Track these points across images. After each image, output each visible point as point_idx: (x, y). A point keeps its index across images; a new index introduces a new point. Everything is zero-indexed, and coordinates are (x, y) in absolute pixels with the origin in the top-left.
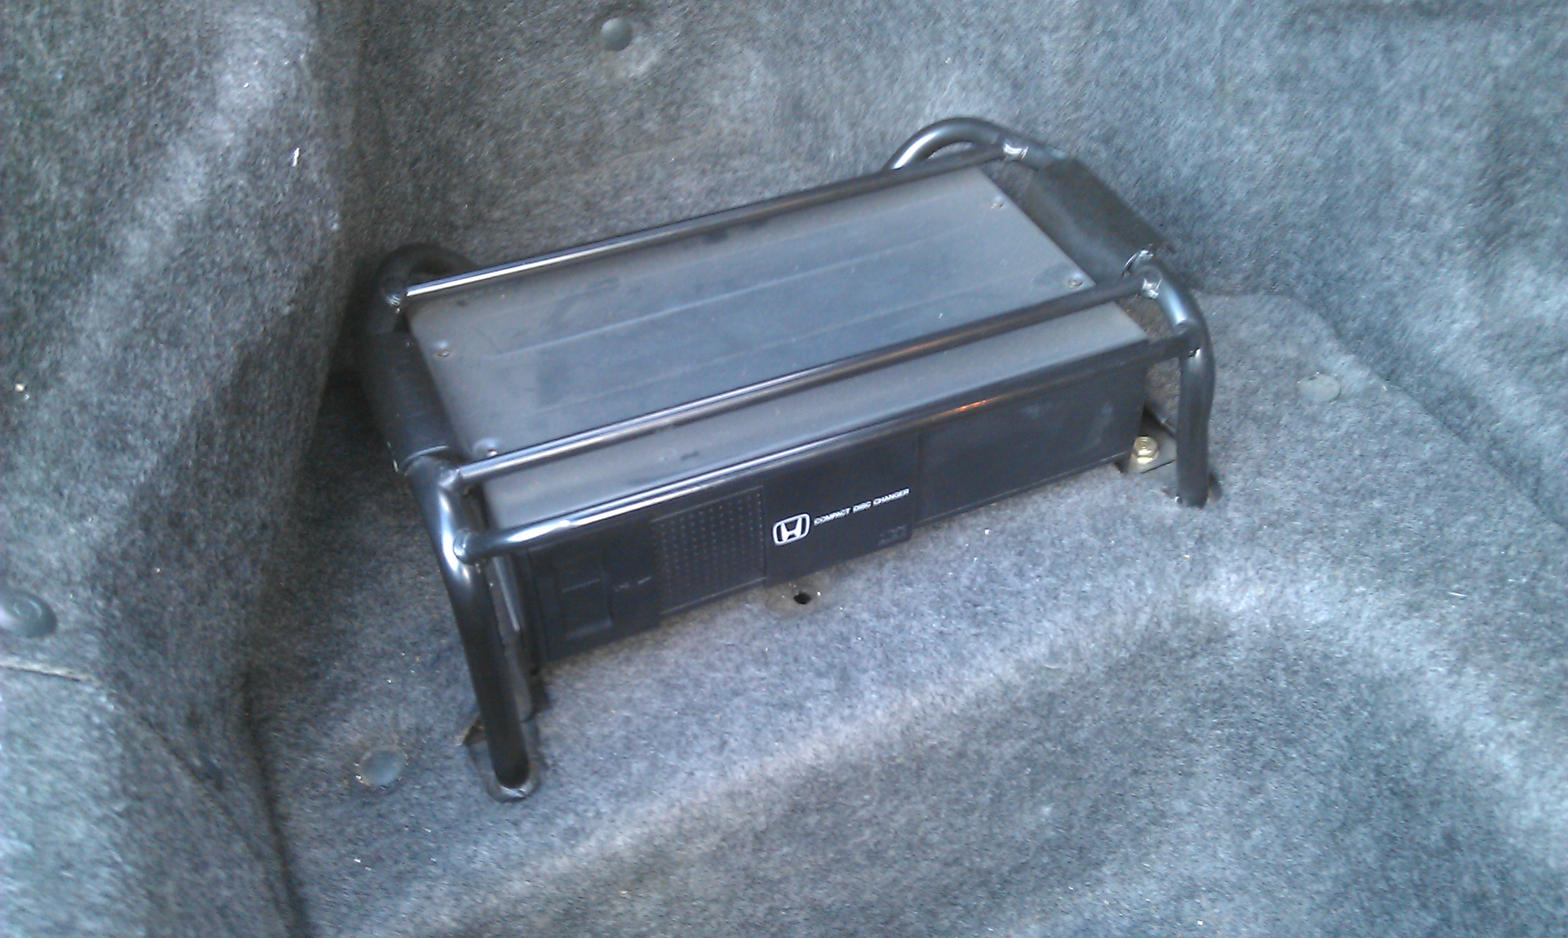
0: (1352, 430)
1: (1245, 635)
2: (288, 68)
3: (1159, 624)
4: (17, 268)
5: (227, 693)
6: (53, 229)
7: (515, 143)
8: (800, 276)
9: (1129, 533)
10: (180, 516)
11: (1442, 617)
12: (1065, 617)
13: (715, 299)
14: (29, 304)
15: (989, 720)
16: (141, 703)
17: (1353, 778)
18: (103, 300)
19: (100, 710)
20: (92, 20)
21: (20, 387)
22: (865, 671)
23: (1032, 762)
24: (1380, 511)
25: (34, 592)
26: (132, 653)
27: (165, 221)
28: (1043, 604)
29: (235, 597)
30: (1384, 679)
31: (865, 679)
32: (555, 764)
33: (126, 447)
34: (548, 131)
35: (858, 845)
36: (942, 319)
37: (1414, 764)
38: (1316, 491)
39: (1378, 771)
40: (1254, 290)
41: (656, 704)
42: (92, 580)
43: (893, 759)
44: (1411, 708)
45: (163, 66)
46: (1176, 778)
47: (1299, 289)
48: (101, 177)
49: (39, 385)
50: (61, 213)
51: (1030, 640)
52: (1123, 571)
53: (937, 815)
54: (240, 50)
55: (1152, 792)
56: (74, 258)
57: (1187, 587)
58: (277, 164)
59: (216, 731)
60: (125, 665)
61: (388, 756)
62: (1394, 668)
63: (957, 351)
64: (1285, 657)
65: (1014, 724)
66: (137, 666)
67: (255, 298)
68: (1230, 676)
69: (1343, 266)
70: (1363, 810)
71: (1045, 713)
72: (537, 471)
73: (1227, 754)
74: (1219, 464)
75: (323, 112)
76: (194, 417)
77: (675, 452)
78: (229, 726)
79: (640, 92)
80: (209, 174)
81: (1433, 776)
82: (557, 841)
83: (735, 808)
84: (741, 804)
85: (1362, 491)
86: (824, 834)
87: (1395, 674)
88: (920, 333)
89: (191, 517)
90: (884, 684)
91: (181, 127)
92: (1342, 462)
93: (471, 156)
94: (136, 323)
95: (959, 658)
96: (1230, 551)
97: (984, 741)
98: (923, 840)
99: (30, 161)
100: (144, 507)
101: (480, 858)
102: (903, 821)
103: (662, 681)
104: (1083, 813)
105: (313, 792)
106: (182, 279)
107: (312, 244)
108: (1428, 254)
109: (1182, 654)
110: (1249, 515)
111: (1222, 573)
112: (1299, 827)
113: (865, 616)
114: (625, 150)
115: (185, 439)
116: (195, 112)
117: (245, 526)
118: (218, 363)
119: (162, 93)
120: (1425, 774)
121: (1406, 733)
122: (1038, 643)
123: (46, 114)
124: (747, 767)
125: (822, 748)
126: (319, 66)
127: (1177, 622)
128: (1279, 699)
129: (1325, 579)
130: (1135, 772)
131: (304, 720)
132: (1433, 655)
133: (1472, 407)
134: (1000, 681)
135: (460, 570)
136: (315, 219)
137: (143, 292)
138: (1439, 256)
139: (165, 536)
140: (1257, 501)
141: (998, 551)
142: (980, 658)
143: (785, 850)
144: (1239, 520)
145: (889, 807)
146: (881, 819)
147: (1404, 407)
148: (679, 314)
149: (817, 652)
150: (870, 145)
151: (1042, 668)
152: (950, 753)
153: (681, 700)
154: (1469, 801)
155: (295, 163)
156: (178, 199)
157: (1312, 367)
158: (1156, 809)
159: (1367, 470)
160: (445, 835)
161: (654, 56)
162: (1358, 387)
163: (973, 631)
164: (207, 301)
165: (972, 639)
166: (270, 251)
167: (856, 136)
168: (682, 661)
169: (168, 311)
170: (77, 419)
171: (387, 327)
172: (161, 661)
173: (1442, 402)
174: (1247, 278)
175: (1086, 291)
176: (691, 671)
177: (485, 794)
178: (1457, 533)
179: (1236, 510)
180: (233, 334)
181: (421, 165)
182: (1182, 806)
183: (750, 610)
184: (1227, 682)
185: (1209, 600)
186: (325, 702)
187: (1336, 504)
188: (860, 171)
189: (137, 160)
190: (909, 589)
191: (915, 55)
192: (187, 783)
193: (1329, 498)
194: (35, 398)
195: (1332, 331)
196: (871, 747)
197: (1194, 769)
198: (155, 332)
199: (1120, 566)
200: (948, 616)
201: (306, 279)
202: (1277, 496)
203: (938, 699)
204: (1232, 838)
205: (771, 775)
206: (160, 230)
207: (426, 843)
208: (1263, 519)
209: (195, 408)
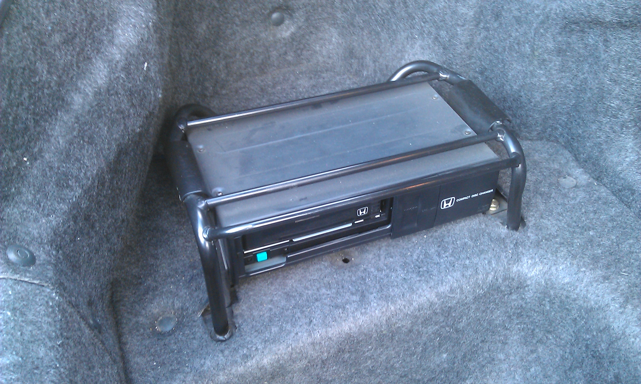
0: (581, 201)
1: (533, 286)
2: (144, 28)
3: (497, 280)
4: (27, 109)
5: (105, 291)
6: (43, 93)
7: (233, 63)
8: (351, 124)
9: (486, 240)
10: (89, 216)
11: (618, 283)
12: (458, 275)
13: (316, 132)
14: (31, 124)
15: (423, 317)
16: (69, 296)
17: (575, 349)
18: (62, 123)
19: (53, 299)
20: (65, 5)
21: (25, 159)
22: (372, 293)
23: (440, 335)
24: (592, 236)
25: (27, 246)
26: (66, 274)
27: (89, 91)
28: (448, 269)
29: (110, 250)
30: (592, 308)
31: (372, 297)
32: (239, 326)
33: (68, 186)
34: (247, 59)
35: (364, 367)
36: (411, 146)
37: (603, 345)
38: (566, 226)
39: (587, 346)
40: (541, 139)
41: (283, 303)
42: (51, 242)
43: (382, 332)
44: (603, 321)
45: (92, 26)
46: (500, 345)
47: (561, 140)
48: (64, 71)
49: (33, 158)
50: (47, 86)
51: (442, 283)
52: (483, 256)
53: (399, 356)
54: (125, 20)
55: (489, 350)
56: (51, 105)
57: (510, 264)
58: (137, 69)
59: (99, 308)
60: (63, 279)
61: (169, 319)
62: (596, 304)
63: (417, 160)
64: (550, 296)
65: (434, 319)
66: (68, 280)
67: (125, 124)
68: (526, 303)
69: (580, 131)
70: (580, 363)
71: (447, 315)
72: (238, 202)
73: (522, 336)
74: (524, 212)
75: (157, 47)
76: (97, 174)
77: (297, 197)
78: (105, 305)
79: (286, 44)
80: (109, 72)
81: (611, 350)
82: (239, 360)
83: (314, 349)
84: (317, 348)
85: (585, 227)
86: (351, 362)
87: (597, 306)
88: (402, 152)
89: (94, 216)
90: (380, 299)
91: (98, 51)
92: (577, 214)
93: (215, 67)
94: (75, 133)
95: (412, 290)
96: (529, 250)
97: (420, 326)
98: (392, 366)
99: (36, 64)
100: (75, 212)
101: (206, 365)
102: (385, 358)
103: (286, 293)
104: (460, 358)
105: (137, 333)
106: (95, 115)
107: (150, 103)
108: (617, 128)
109: (506, 293)
110: (537, 235)
111: (525, 259)
112: (551, 368)
113: (372, 270)
114: (278, 67)
115: (93, 183)
116: (105, 45)
117: (115, 221)
118: (108, 152)
119: (92, 36)
120: (607, 349)
121: (601, 331)
122: (446, 285)
123: (43, 44)
124: (320, 332)
125: (352, 325)
126: (157, 28)
127: (505, 279)
128: (546, 314)
129: (568, 264)
130: (482, 341)
131: (134, 302)
132: (613, 299)
133: (633, 194)
134: (428, 300)
135: (205, 243)
136: (152, 92)
137: (79, 120)
138: (622, 129)
139: (82, 224)
140: (541, 229)
141: (430, 245)
142: (420, 290)
143: (334, 368)
144: (533, 237)
145: (379, 352)
146: (375, 356)
147: (604, 192)
148: (299, 138)
149: (351, 284)
150: (381, 70)
151: (446, 296)
152: (406, 330)
153: (293, 302)
154: (627, 363)
155: (145, 69)
156: (96, 82)
157: (565, 173)
158: (490, 357)
159: (588, 219)
160: (192, 355)
161: (293, 29)
162: (584, 183)
163: (418, 279)
164: (105, 125)
165: (418, 282)
166: (133, 105)
167: (375, 66)
168: (294, 285)
169: (89, 129)
170: (49, 174)
171: (178, 139)
172: (78, 277)
173: (620, 191)
174: (538, 134)
175: (473, 137)
176: (298, 290)
177: (210, 338)
178: (625, 247)
179: (532, 232)
180: (116, 140)
181: (194, 70)
182: (502, 356)
183: (324, 265)
184: (524, 305)
185: (519, 271)
186: (144, 295)
187: (574, 232)
188: (377, 82)
189: (79, 65)
190: (391, 259)
191: (402, 33)
192: (87, 331)
193: (571, 230)
194: (31, 164)
195: (574, 158)
196: (373, 326)
197: (507, 341)
198: (83, 137)
199: (481, 254)
200: (408, 271)
201: (147, 118)
202: (549, 227)
203: (402, 307)
204: (522, 370)
205: (330, 336)
206: (87, 94)
207: (184, 358)
208: (543, 237)
209: (98, 171)
